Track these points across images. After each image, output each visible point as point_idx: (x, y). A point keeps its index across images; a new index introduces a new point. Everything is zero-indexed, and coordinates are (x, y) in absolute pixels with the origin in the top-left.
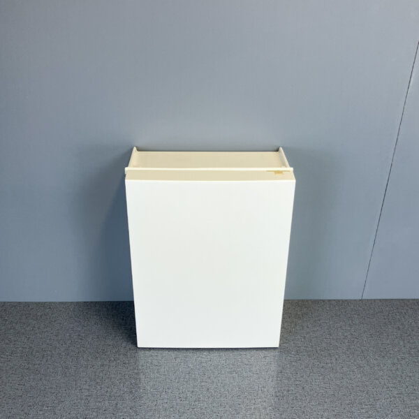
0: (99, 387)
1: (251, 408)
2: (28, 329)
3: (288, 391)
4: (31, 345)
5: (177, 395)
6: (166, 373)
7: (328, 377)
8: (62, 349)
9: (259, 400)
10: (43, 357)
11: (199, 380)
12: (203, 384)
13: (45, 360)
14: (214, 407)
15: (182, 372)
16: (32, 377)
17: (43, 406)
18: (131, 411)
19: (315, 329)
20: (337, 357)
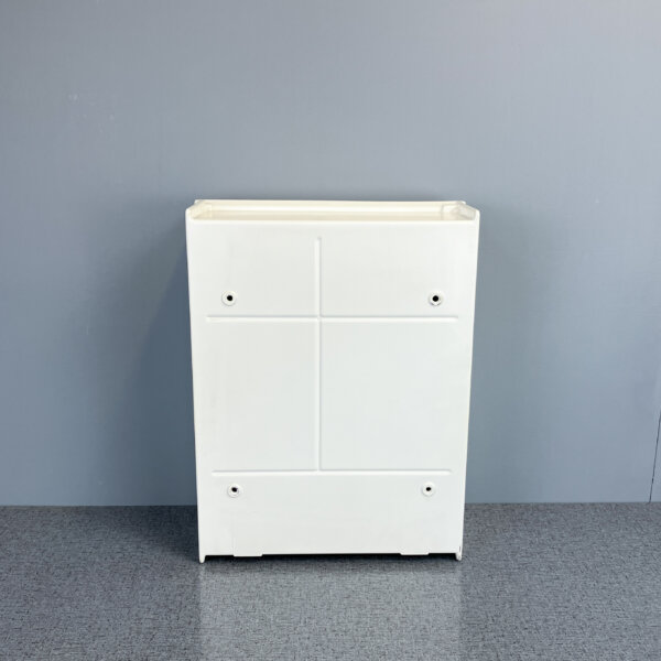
0: (173, 616)
1: (477, 646)
2: (43, 539)
3: (546, 621)
4: (47, 559)
5: (328, 627)
6: (305, 596)
7: (618, 601)
8: (106, 565)
9: (492, 634)
10: (69, 574)
11: (369, 607)
12: (377, 612)
13: (71, 579)
14: (402, 644)
15: (334, 595)
16: (44, 601)
17: (62, 642)
18: (237, 650)
19: (577, 539)
20: (627, 574)
